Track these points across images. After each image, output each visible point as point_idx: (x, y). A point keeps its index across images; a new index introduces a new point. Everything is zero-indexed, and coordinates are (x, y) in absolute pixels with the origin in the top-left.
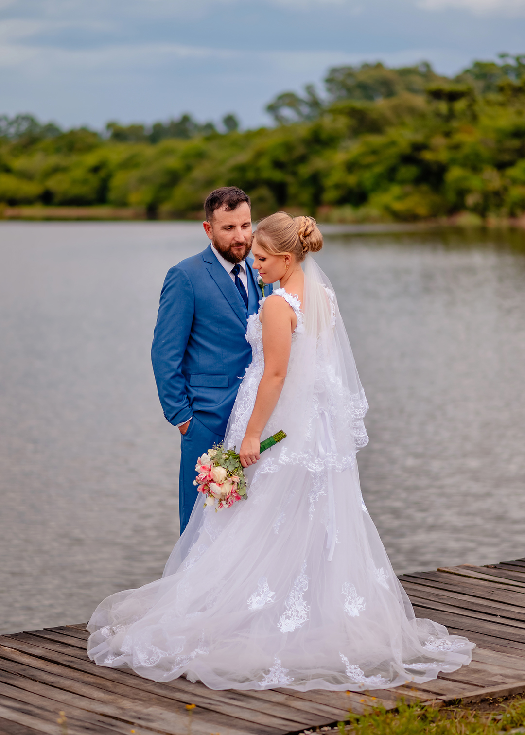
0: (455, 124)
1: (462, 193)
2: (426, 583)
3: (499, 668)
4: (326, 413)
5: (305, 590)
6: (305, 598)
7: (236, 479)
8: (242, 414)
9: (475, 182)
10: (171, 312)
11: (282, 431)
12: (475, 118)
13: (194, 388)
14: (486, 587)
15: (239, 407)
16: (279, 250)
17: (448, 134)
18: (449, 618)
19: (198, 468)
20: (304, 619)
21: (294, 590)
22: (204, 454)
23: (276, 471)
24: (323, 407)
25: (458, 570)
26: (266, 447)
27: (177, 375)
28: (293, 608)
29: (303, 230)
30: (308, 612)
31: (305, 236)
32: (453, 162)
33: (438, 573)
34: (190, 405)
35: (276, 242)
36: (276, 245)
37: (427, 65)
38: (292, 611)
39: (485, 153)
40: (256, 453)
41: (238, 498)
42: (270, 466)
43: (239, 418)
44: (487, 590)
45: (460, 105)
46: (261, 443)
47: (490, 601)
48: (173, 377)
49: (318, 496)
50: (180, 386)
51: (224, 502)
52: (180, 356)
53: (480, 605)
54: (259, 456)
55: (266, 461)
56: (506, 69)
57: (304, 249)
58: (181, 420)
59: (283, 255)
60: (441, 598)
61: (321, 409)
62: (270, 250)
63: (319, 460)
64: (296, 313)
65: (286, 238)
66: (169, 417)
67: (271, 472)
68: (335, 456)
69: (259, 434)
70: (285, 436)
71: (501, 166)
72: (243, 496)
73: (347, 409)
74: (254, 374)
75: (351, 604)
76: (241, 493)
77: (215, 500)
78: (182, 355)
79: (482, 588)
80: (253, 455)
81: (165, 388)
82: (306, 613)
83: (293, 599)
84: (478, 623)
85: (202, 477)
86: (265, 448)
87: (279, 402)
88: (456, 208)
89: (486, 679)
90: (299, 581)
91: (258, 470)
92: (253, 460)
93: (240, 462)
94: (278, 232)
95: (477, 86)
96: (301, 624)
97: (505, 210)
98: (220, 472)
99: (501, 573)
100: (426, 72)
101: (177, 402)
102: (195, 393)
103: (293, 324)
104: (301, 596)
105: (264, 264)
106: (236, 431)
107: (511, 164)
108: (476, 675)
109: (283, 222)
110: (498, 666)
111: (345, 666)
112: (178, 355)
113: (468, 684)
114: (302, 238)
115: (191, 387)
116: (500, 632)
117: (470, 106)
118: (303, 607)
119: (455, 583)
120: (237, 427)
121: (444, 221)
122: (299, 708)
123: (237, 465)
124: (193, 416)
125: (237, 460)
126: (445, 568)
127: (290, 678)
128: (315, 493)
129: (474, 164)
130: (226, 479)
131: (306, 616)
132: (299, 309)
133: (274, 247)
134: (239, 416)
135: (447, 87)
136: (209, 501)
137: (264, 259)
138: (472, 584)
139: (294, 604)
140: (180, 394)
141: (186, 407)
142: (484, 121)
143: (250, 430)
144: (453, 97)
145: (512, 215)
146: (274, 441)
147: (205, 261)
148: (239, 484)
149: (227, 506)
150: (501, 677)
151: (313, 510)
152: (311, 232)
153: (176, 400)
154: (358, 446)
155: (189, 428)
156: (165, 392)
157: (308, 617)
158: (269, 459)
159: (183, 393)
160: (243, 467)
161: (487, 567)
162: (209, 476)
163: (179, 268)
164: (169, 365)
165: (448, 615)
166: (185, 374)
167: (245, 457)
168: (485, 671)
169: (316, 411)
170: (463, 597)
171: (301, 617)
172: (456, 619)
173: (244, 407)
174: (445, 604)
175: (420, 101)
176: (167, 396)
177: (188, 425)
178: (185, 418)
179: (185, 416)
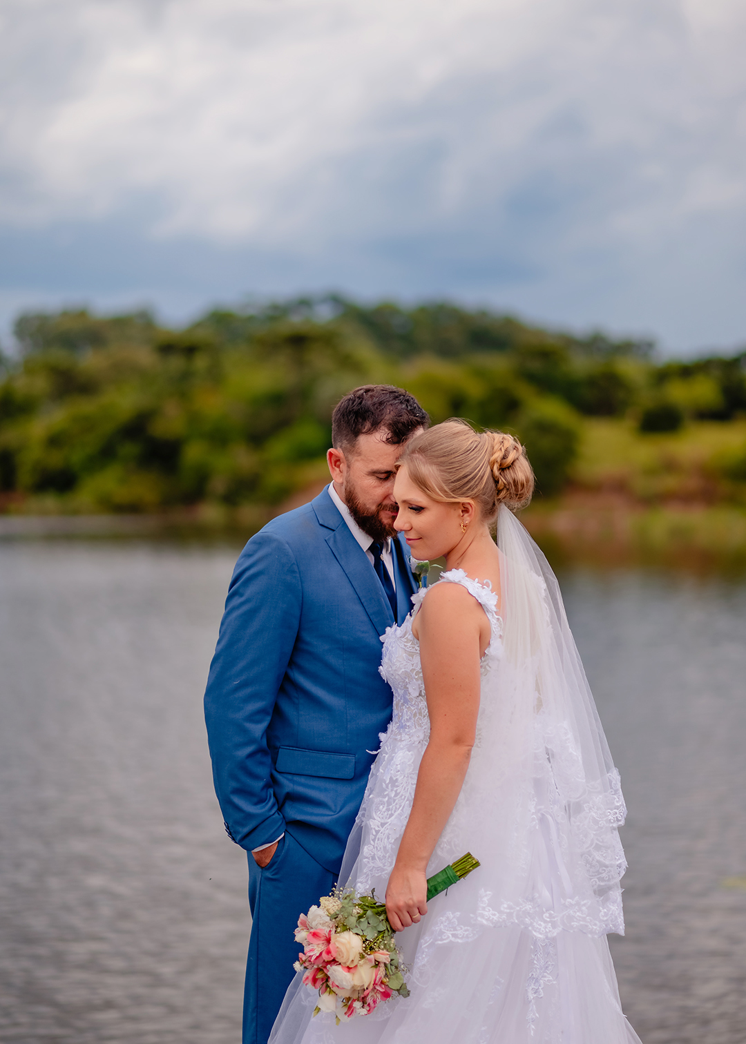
7: (383, 956)
8: (383, 825)
10: (255, 625)
11: (469, 854)
13: (285, 775)
15: (377, 809)
16: (452, 492)
19: (301, 935)
22: (314, 908)
23: (470, 940)
24: (542, 807)
26: (439, 889)
27: (260, 751)
29: (498, 455)
31: (503, 469)
32: (193, 434)
34: (280, 809)
35: (448, 476)
36: (447, 482)
40: (420, 902)
41: (386, 995)
42: (455, 930)
43: (377, 832)
46: (428, 881)
48: (251, 755)
49: (542, 986)
50: (263, 771)
51: (357, 1005)
52: (267, 714)
54: (427, 906)
55: (443, 919)
57: (498, 494)
58: (263, 839)
59: (458, 503)
61: (540, 811)
63: (550, 914)
64: (490, 616)
65: (468, 470)
66: (237, 832)
67: (460, 941)
68: (584, 905)
69: (424, 863)
70: (477, 864)
72: (398, 990)
73: (590, 809)
74: (404, 743)
76: (394, 984)
77: (337, 1000)
78: (271, 711)
80: (414, 905)
81: (233, 777)
85: (311, 954)
86: (436, 890)
87: (462, 797)
91: (427, 938)
92: (414, 914)
93: (387, 920)
94: (453, 456)
98: (349, 944)
101: (256, 804)
102: (288, 785)
103: (483, 639)
105: (419, 521)
106: (373, 858)
109: (461, 438)
112: (262, 711)
114: (496, 472)
115: (280, 773)
120: (375, 850)
123: (382, 927)
124: (286, 831)
125: (382, 917)
128: (537, 980)
130: (362, 957)
132: (494, 608)
133: (444, 485)
134: (377, 829)
136: (328, 1003)
137: (419, 510)
140: (263, 789)
141: (274, 814)
143: (406, 854)
146: (455, 876)
147: (321, 525)
148: (389, 966)
149: (364, 1011)
151: (534, 1014)
152: (514, 462)
153: (255, 800)
155: (276, 855)
156: (234, 784)
158: (450, 914)
159: (267, 786)
160: (394, 931)
162: (328, 952)
163: (276, 536)
164: (245, 731)
166: (270, 749)
167: (399, 910)
169: (532, 813)
173: (388, 810)
176: (237, 791)
177: (275, 848)
178: (272, 835)
179: (272, 831)
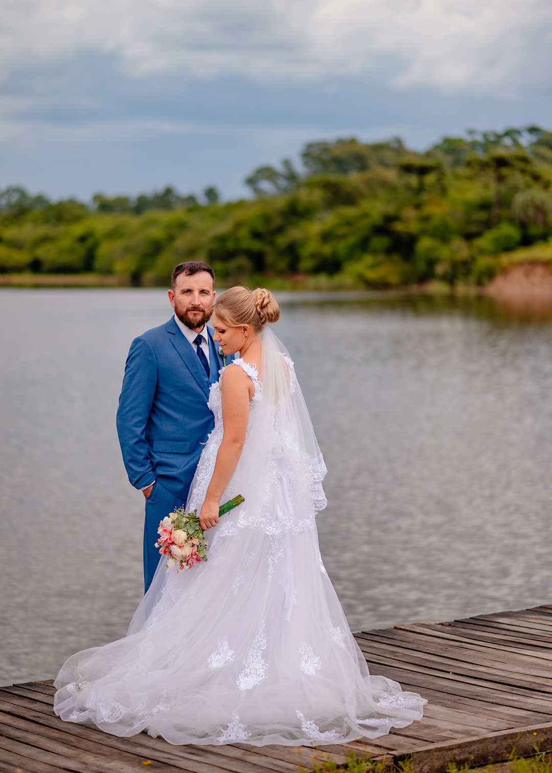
0: (425, 197)
1: (431, 263)
2: (383, 640)
3: (449, 723)
4: (284, 478)
5: (263, 649)
6: (263, 657)
7: (195, 541)
8: (203, 479)
9: (444, 252)
10: (135, 380)
11: (240, 495)
12: (443, 191)
13: (157, 453)
14: (440, 644)
15: (201, 472)
16: (237, 321)
17: (418, 206)
18: (404, 675)
19: (160, 531)
20: (262, 677)
21: (253, 648)
22: (166, 518)
23: (235, 534)
24: (281, 473)
25: (414, 628)
26: (225, 511)
27: (140, 441)
28: (252, 666)
29: (259, 301)
30: (266, 670)
31: (262, 307)
32: (423, 232)
33: (394, 630)
34: (154, 470)
35: (234, 314)
36: (234, 317)
37: (399, 141)
38: (251, 669)
39: (453, 224)
40: (215, 517)
41: (198, 560)
42: (229, 530)
43: (200, 482)
44: (441, 647)
45: (430, 179)
46: (220, 507)
47: (444, 658)
48: (136, 443)
49: (277, 558)
50: (144, 451)
51: (184, 564)
52: (144, 423)
53: (433, 662)
54: (219, 519)
55: (225, 525)
56: (474, 145)
57: (261, 320)
58: (144, 484)
59: (241, 327)
60: (396, 655)
61: (279, 474)
62: (228, 322)
63: (276, 524)
64: (254, 382)
65: (244, 310)
66: (133, 481)
67: (230, 535)
68: (291, 519)
69: (218, 499)
70: (243, 500)
71: (469, 237)
72: (203, 558)
73: (305, 473)
74: (215, 440)
75: (307, 663)
76: (201, 555)
77: (176, 562)
78: (146, 422)
79: (436, 645)
80: (212, 518)
81: (129, 454)
82: (264, 671)
83: (251, 657)
84: (431, 679)
85: (162, 540)
86: (224, 512)
87: (238, 467)
88: (426, 277)
89: (437, 734)
90: (258, 640)
91: (217, 533)
92: (212, 523)
93: (200, 525)
94: (236, 304)
95: (446, 160)
96: (259, 682)
97: (473, 278)
98: (180, 535)
99: (455, 630)
100: (398, 147)
101: (141, 467)
102: (158, 458)
103: (251, 393)
104: (259, 654)
105: (224, 336)
106: (198, 495)
107: (478, 235)
108: (427, 731)
109: (240, 295)
110: (448, 721)
111: (301, 722)
112: (141, 422)
113: (419, 739)
114: (259, 310)
115: (154, 452)
116: (451, 688)
117: (440, 180)
118: (261, 665)
119: (410, 640)
120: (199, 491)
121: (414, 289)
122: (255, 763)
123: (197, 528)
124: (156, 480)
125: (197, 524)
126: (401, 625)
127: (248, 733)
128: (274, 555)
129: (443, 235)
130: (186, 542)
131: (264, 674)
132: (256, 378)
133: (232, 319)
135: (417, 162)
136: (171, 563)
137: (223, 332)
138: (427, 642)
139: (253, 663)
140: (144, 459)
141: (150, 471)
142: (453, 194)
143: (210, 495)
144: (422, 171)
145: (480, 283)
146: (233, 505)
147: (168, 332)
148: (199, 546)
149: (188, 567)
150: (451, 732)
151: (271, 571)
152: (267, 304)
153: (140, 465)
154: (317, 509)
155: (152, 492)
156: (129, 457)
157: (266, 675)
158: (228, 523)
159: (146, 458)
160: (203, 530)
161: (442, 624)
162: (170, 539)
163: (143, 338)
164: (132, 431)
165: (403, 671)
166: (148, 440)
167: (205, 520)
168: (435, 727)
169: (274, 476)
170: (418, 654)
171: (260, 674)
172: (410, 675)
173: (206, 472)
174: (400, 661)
175: (391, 175)
176: (131, 461)
177: (152, 488)
178: (148, 482)
179: (148, 480)
